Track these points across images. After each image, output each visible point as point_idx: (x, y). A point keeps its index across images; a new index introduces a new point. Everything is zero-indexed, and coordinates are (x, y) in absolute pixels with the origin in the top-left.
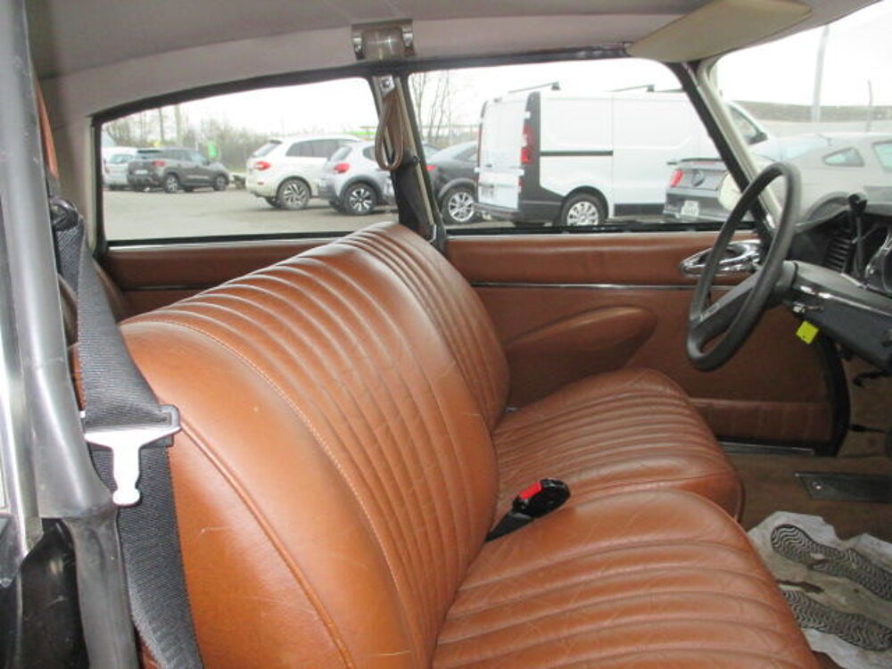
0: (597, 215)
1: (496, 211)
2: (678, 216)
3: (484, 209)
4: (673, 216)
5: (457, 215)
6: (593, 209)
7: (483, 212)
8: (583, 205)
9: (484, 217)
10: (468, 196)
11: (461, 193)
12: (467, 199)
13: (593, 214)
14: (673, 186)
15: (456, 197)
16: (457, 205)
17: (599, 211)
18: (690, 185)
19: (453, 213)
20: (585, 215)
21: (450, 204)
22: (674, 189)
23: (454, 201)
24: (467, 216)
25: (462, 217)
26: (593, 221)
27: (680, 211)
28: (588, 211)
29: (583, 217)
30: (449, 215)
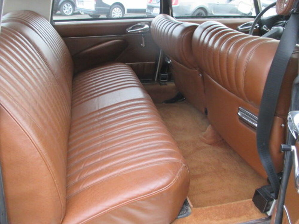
0: (121, 13)
1: (85, 11)
2: (152, 13)
3: (81, 10)
4: (151, 13)
5: (66, 12)
6: (120, 10)
7: (81, 11)
8: (117, 9)
9: (81, 13)
10: (70, 5)
11: (67, 4)
12: (69, 6)
13: (120, 12)
14: (150, 3)
15: (65, 5)
16: (66, 8)
17: (122, 11)
18: (156, 3)
19: (65, 11)
20: (117, 12)
21: (63, 8)
22: (150, 4)
23: (64, 7)
24: (70, 12)
25: (68, 13)
26: (120, 15)
27: (152, 12)
28: (118, 11)
29: (117, 13)
30: (63, 12)
